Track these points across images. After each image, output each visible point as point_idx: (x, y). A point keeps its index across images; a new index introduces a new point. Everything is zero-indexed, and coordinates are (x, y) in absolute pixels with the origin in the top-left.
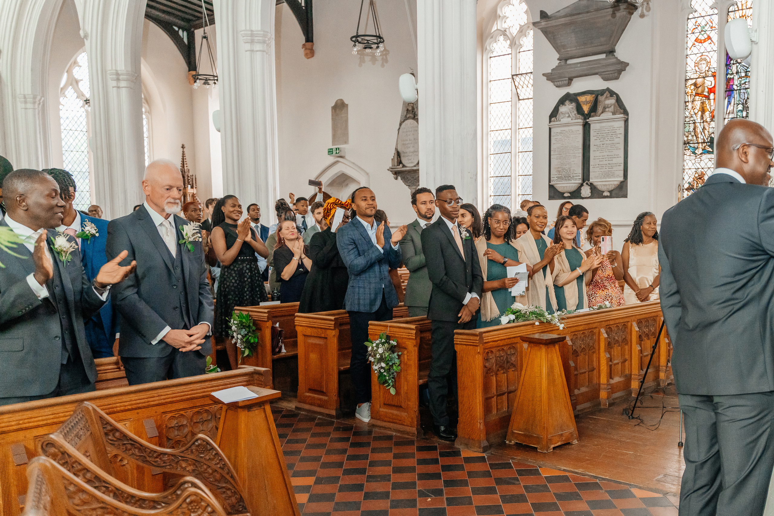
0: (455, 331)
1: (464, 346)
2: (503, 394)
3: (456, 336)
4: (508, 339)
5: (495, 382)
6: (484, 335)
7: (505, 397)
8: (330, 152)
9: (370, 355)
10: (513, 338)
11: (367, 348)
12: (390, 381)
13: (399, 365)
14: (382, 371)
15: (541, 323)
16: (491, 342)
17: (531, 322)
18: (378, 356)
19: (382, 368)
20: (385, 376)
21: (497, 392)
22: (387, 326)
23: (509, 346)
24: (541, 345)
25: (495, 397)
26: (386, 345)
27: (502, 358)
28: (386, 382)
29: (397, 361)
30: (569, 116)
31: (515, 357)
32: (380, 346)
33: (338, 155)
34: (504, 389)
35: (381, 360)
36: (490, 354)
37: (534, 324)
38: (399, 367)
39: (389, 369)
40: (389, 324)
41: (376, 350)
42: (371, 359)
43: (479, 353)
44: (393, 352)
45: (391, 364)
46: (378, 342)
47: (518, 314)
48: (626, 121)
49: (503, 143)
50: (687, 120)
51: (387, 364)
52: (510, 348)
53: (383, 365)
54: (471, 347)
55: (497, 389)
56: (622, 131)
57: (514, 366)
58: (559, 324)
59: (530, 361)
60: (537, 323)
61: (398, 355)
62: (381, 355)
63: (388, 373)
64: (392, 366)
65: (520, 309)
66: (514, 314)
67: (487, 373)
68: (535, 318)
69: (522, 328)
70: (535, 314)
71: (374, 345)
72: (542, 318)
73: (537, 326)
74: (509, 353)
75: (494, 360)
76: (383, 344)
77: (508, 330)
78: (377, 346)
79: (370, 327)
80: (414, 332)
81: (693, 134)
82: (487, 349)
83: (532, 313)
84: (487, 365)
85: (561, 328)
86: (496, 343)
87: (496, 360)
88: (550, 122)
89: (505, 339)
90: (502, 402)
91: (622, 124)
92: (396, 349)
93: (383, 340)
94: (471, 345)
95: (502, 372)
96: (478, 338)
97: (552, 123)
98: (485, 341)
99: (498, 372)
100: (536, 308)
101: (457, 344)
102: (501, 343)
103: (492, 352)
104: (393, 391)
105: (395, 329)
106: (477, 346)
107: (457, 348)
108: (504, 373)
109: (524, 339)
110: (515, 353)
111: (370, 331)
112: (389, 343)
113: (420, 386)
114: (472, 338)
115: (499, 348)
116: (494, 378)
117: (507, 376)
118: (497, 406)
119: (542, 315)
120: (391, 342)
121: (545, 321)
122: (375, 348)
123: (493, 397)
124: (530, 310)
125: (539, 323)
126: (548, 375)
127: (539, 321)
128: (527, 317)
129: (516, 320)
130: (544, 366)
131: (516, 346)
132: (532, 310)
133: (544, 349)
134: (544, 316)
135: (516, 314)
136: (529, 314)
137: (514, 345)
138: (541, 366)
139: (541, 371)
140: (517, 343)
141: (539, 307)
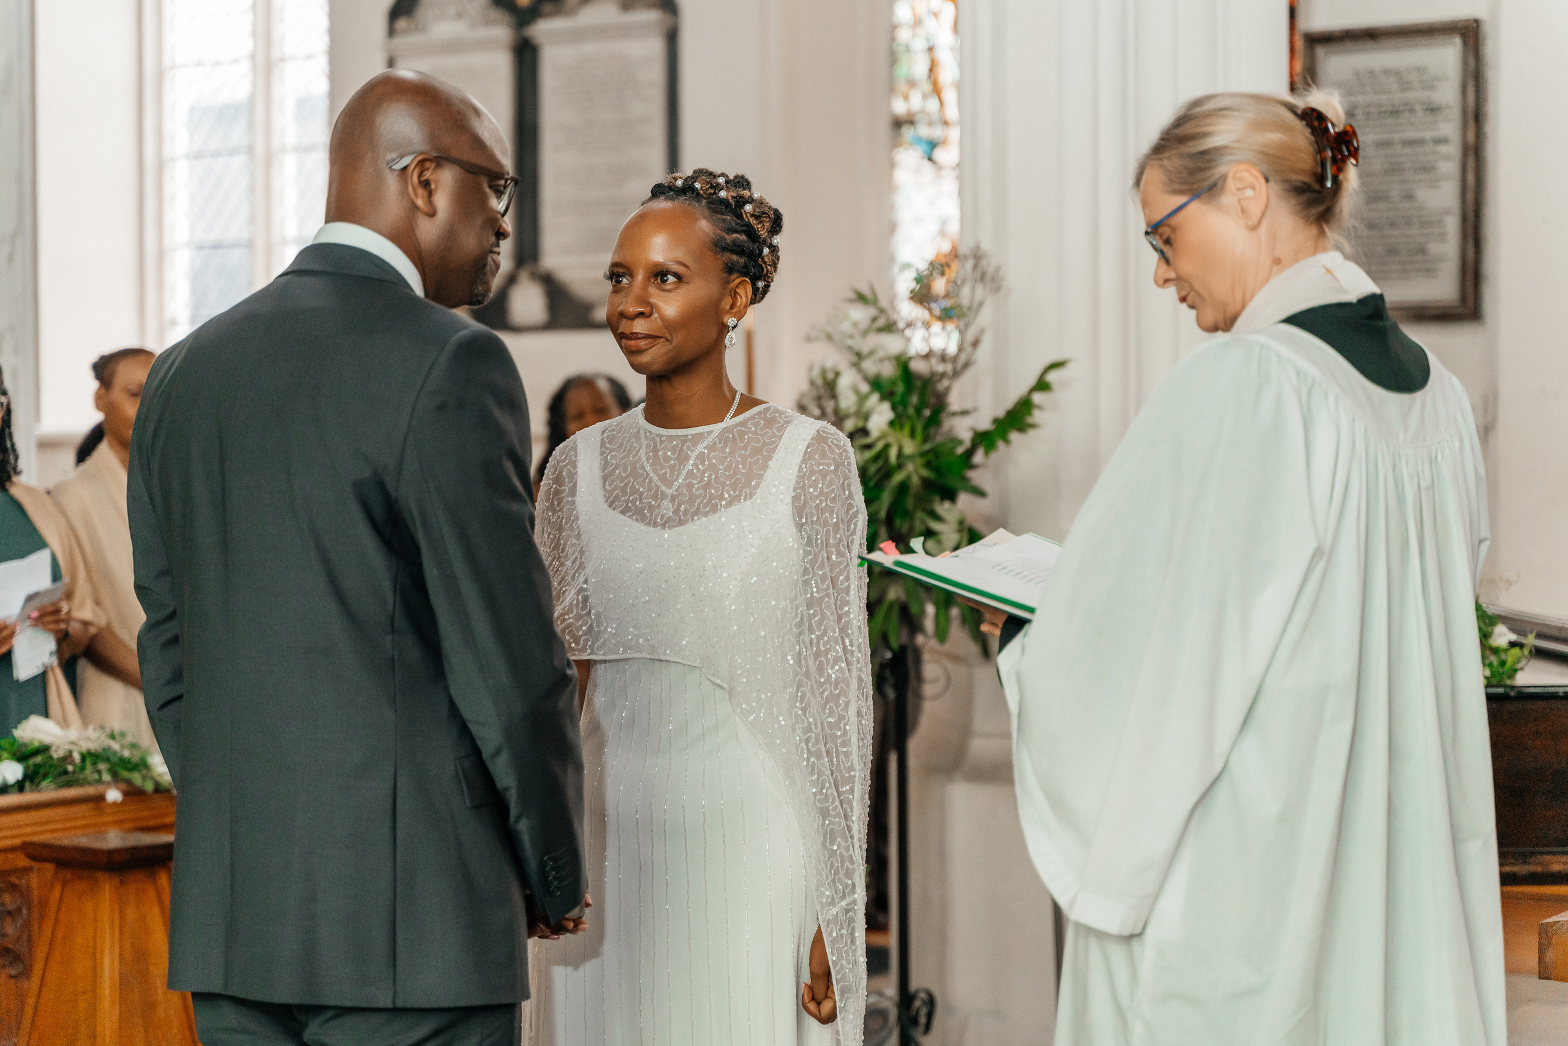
15: (133, 793)
17: (90, 790)
24: (100, 875)
30: (459, 16)
31: (19, 923)
37: (100, 798)
47: (38, 759)
48: (672, 38)
49: (223, 115)
50: (903, 35)
56: (657, 73)
59: (60, 935)
60: (113, 795)
65: (47, 740)
66: (20, 760)
68: (106, 777)
70: (107, 760)
72: (136, 778)
73: (115, 804)
81: (927, 87)
83: (92, 757)
88: (391, 32)
91: (656, 47)
97: (399, 41)
109: (37, 853)
110: (19, 910)
119: (142, 765)
121: (149, 787)
124: (85, 746)
125: (126, 794)
126: (124, 984)
127: (124, 786)
128: (74, 772)
129: (27, 784)
130: (107, 951)
131: (24, 882)
132: (94, 746)
133: (107, 888)
134: (147, 767)
135: (31, 762)
136: (83, 757)
137: (14, 880)
138: (94, 953)
139: (95, 970)
140: (27, 870)
141: (123, 735)
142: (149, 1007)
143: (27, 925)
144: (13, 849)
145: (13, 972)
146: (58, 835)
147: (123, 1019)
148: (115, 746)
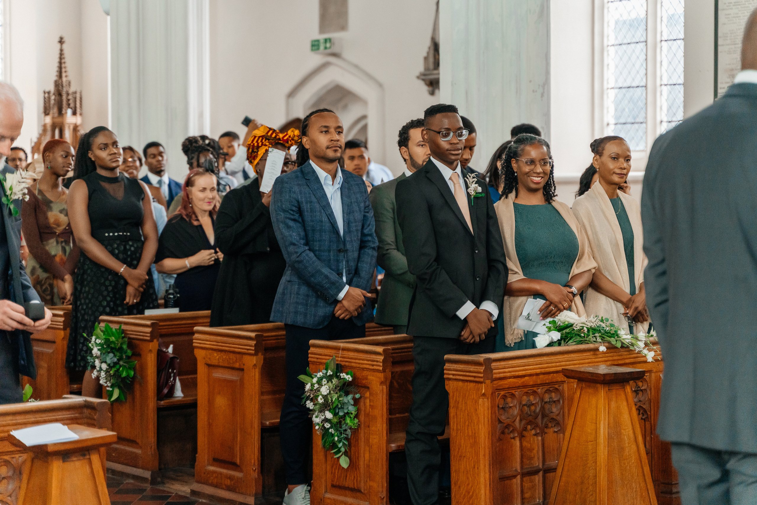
0: (446, 357)
1: (460, 383)
2: (536, 472)
3: (447, 366)
4: (544, 374)
5: (518, 449)
6: (494, 365)
7: (538, 478)
8: (315, 45)
9: (308, 398)
10: (553, 372)
11: (303, 385)
12: (340, 445)
13: (356, 416)
14: (327, 425)
15: (611, 348)
16: (510, 377)
17: (591, 346)
18: (320, 400)
19: (326, 420)
20: (333, 435)
21: (522, 467)
22: (337, 349)
23: (546, 388)
24: (598, 385)
25: (519, 477)
26: (335, 381)
27: (533, 408)
28: (334, 445)
29: (352, 409)
31: (559, 407)
32: (324, 381)
33: (328, 51)
34: (537, 463)
35: (325, 406)
36: (509, 400)
37: (597, 349)
38: (356, 421)
39: (340, 422)
40: (342, 345)
41: (318, 390)
42: (310, 405)
43: (484, 395)
44: (347, 394)
45: (341, 414)
46: (320, 374)
47: (567, 330)
51: (335, 414)
52: (548, 391)
53: (329, 415)
54: (472, 385)
55: (522, 462)
57: (558, 424)
58: (645, 351)
59: (579, 413)
60: (602, 348)
61: (354, 399)
62: (325, 397)
63: (336, 430)
64: (344, 417)
65: (572, 321)
66: (559, 331)
67: (503, 433)
68: (599, 340)
69: (572, 355)
70: (600, 331)
71: (315, 380)
72: (613, 341)
73: (603, 353)
74: (547, 399)
75: (516, 411)
76: (330, 379)
77: (545, 358)
78: (319, 382)
79: (312, 350)
80: (381, 358)
82: (503, 389)
83: (593, 330)
84: (503, 418)
85: (650, 359)
86: (520, 381)
87: (521, 410)
89: (537, 374)
90: (533, 487)
92: (351, 389)
93: (330, 373)
94: (471, 381)
95: (533, 432)
96: (482, 369)
98: (495, 376)
99: (525, 433)
100: (602, 321)
101: (449, 379)
102: (530, 381)
103: (513, 395)
104: (344, 462)
105: (351, 354)
106: (481, 383)
107: (450, 386)
108: (536, 435)
109: (569, 374)
110: (559, 401)
111: (311, 358)
112: (338, 377)
113: (390, 453)
114: (472, 368)
115: (525, 390)
116: (518, 443)
117: (543, 440)
118: (522, 492)
119: (615, 335)
120: (343, 375)
121: (619, 345)
122: (316, 386)
123: (515, 476)
124: (590, 324)
125: (608, 348)
126: (610, 438)
127: (607, 344)
128: (584, 337)
129: (563, 342)
130: (602, 423)
131: (561, 388)
132: (593, 325)
133: (602, 392)
134: (618, 335)
135: (564, 331)
136: (588, 331)
137: (556, 386)
138: (596, 423)
139: (596, 430)
140: (563, 382)
141: (607, 320)
142: (621, 449)
143: (563, 408)
144: (557, 372)
145: (556, 430)
146: (577, 366)
147: (609, 454)
148: (603, 325)
